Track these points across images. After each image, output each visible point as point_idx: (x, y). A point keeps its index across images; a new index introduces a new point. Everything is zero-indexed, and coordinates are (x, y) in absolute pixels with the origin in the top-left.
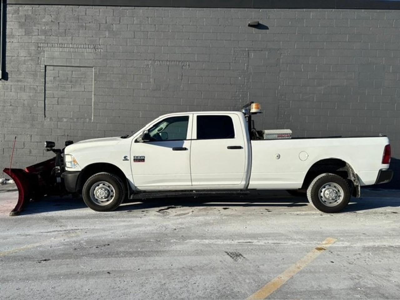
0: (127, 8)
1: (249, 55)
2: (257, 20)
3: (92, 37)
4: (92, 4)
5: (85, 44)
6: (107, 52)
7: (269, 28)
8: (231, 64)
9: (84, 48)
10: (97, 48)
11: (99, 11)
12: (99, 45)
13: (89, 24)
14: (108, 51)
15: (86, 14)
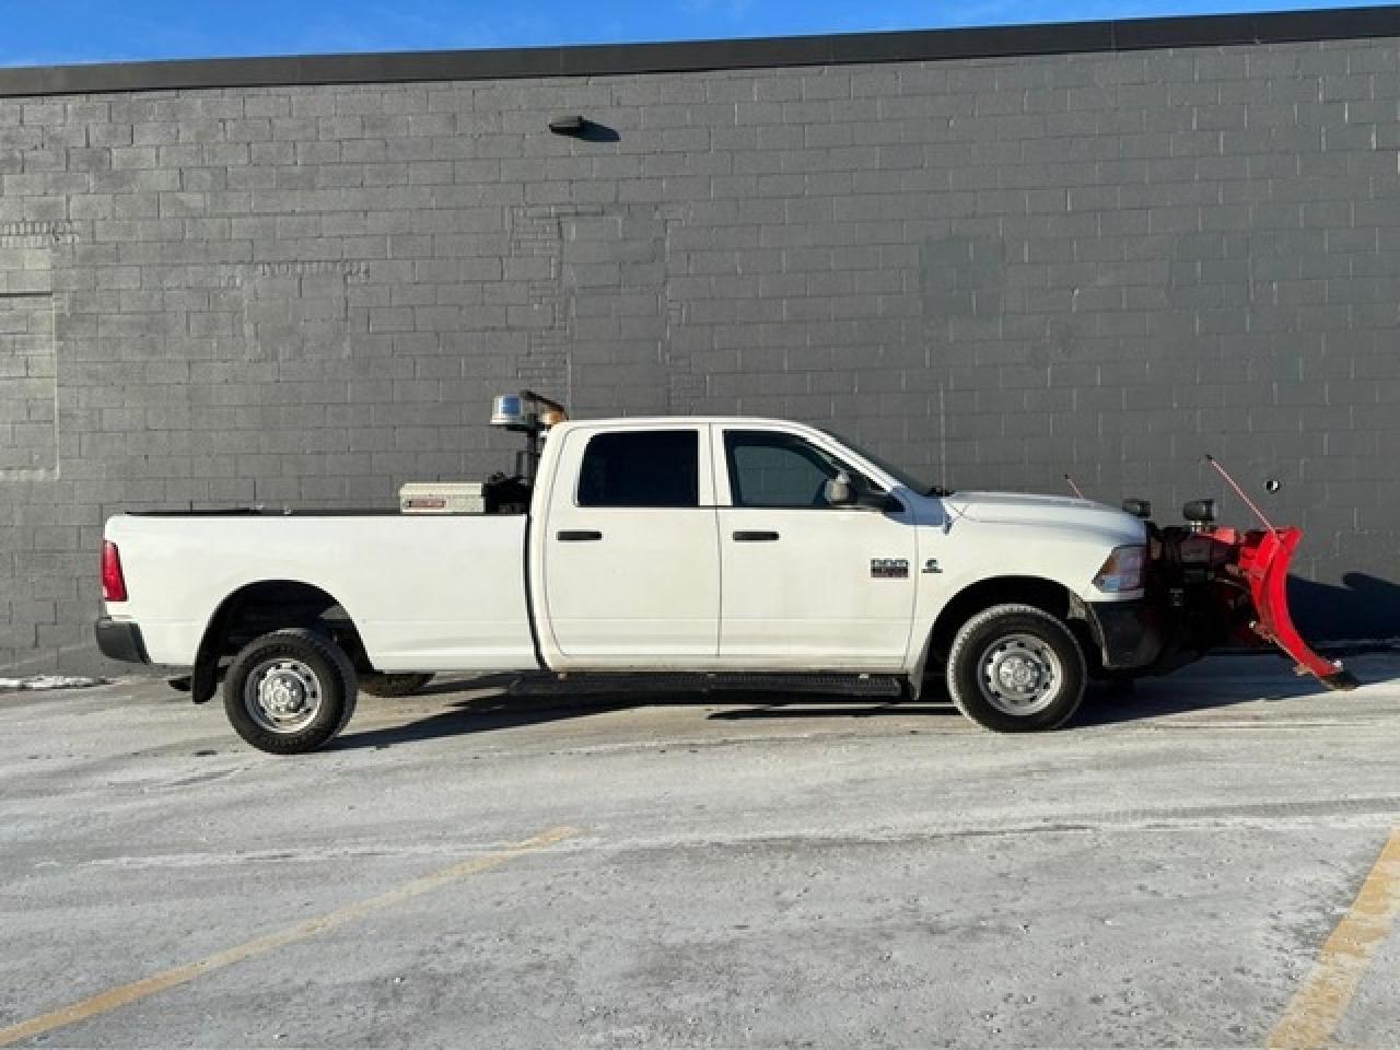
0: (155, 94)
1: (560, 230)
2: (576, 113)
3: (45, 194)
4: (39, 91)
5: (24, 220)
6: (94, 242)
7: (621, 135)
8: (504, 260)
9: (18, 234)
10: (62, 234)
11: (65, 110)
12: (69, 221)
13: (34, 153)
14: (98, 239)
15: (21, 121)
